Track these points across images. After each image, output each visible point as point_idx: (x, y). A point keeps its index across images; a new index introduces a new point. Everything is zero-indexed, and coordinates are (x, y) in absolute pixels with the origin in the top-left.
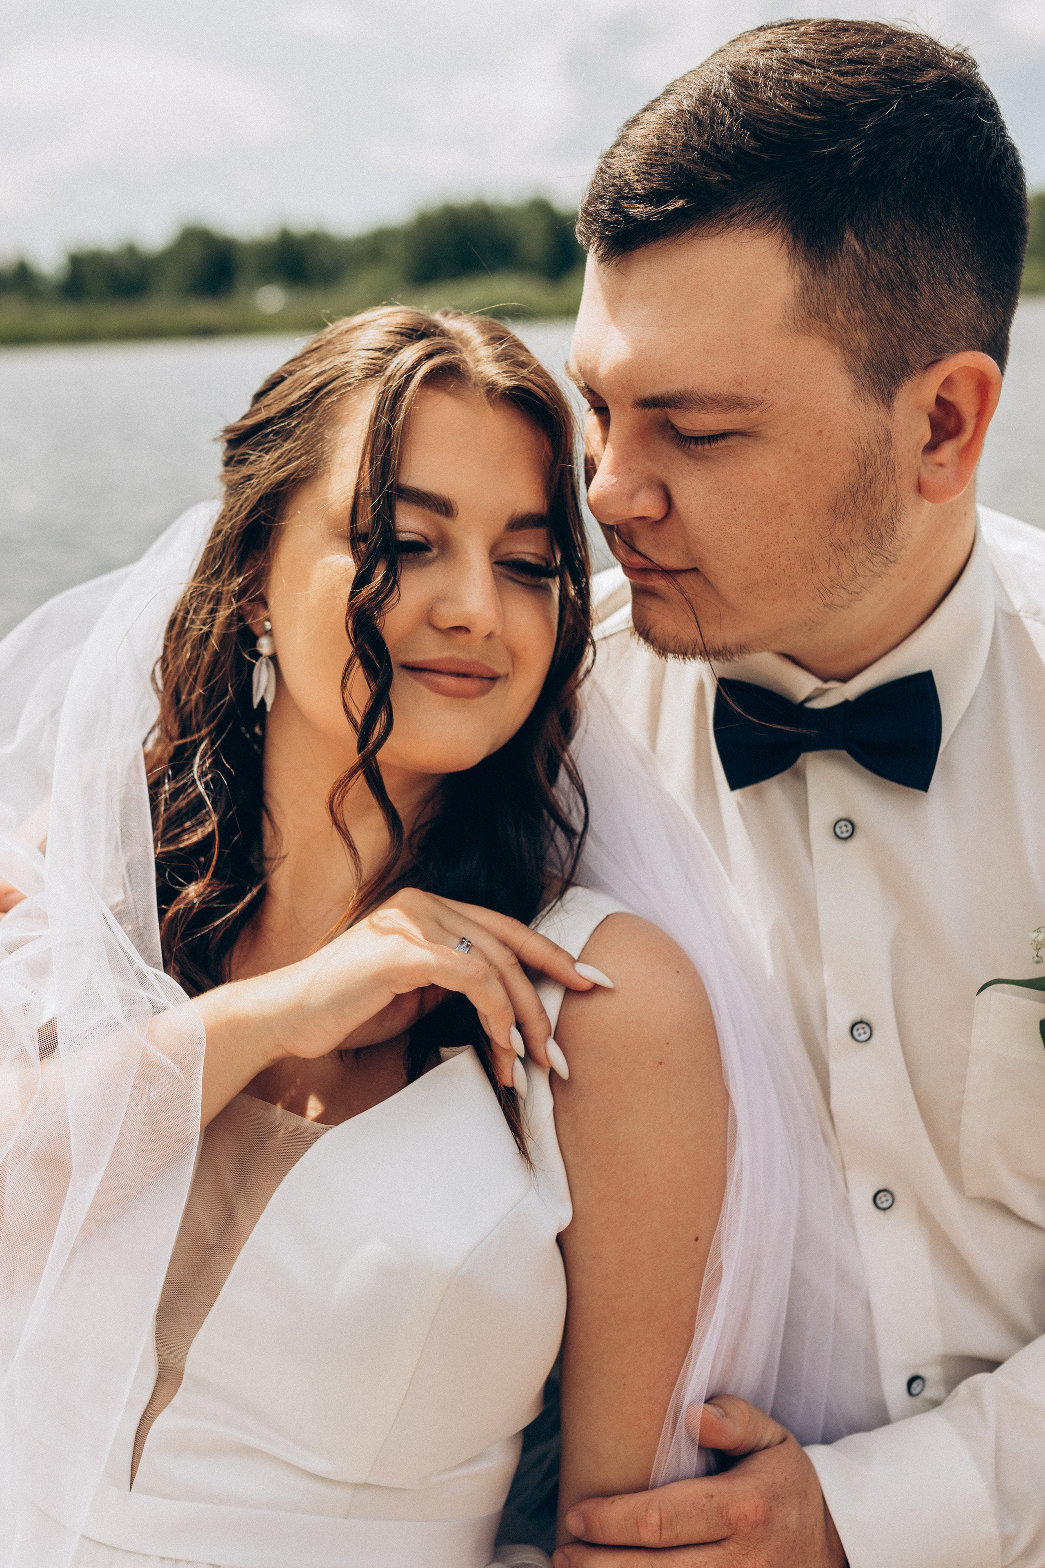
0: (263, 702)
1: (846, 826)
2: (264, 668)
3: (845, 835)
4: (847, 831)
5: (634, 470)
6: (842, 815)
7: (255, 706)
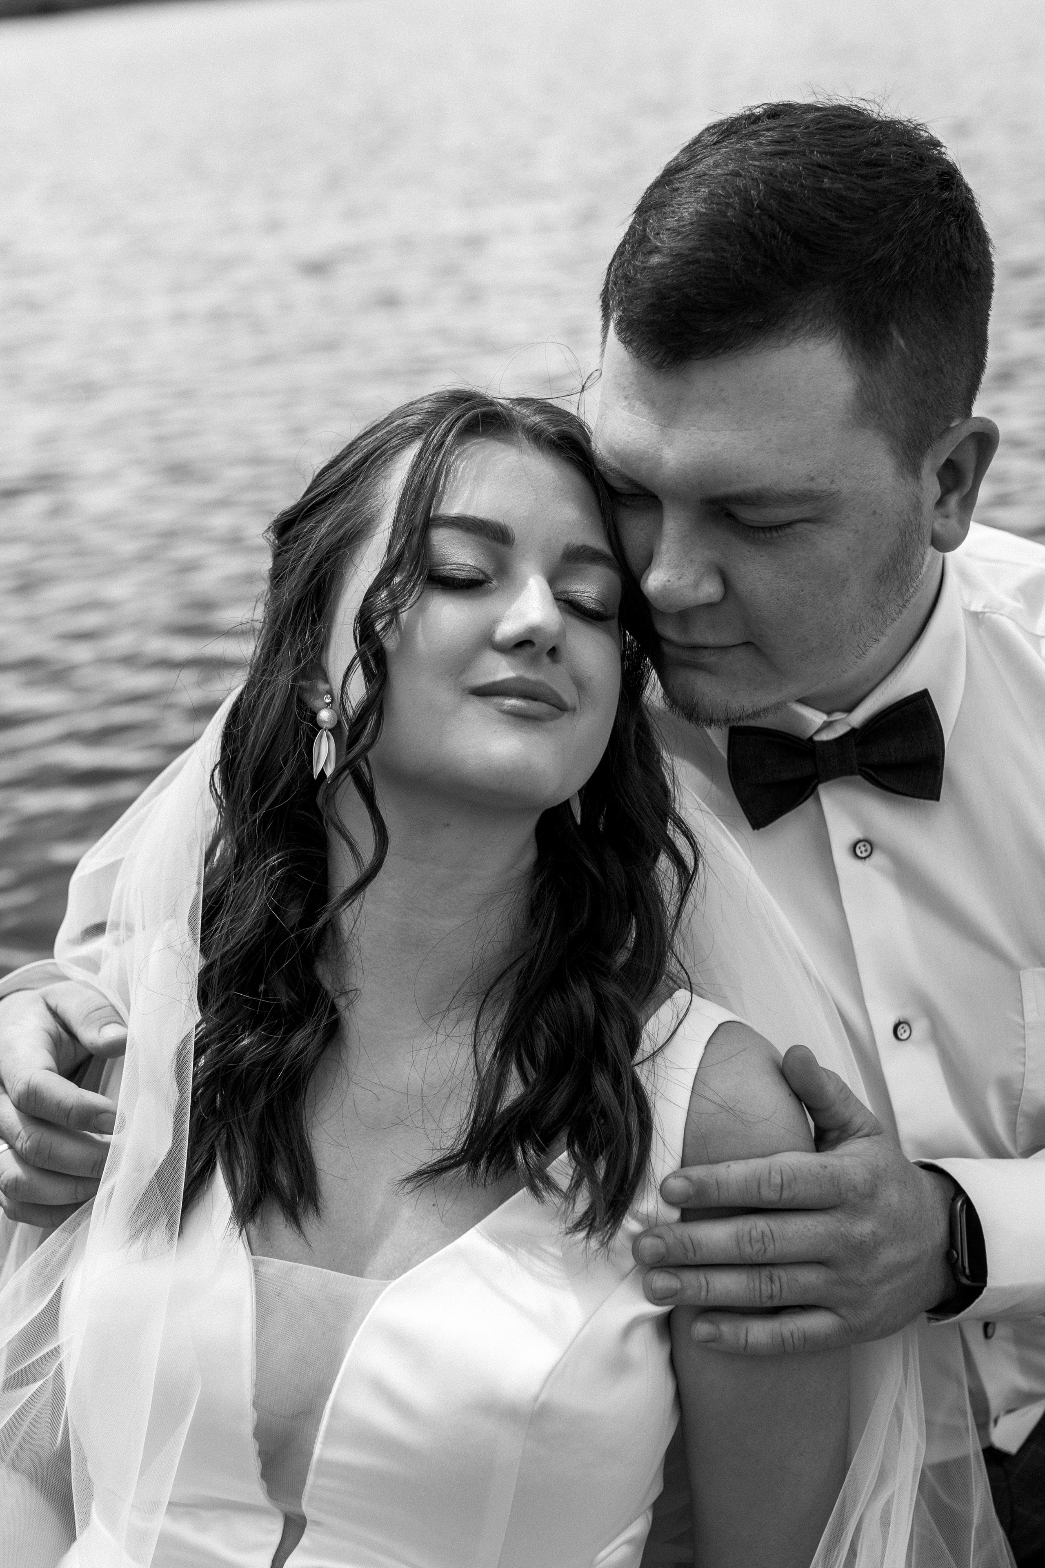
0: (322, 773)
1: (864, 846)
2: (324, 739)
3: (864, 855)
4: (866, 851)
5: (695, 561)
6: (860, 836)
7: (315, 777)
